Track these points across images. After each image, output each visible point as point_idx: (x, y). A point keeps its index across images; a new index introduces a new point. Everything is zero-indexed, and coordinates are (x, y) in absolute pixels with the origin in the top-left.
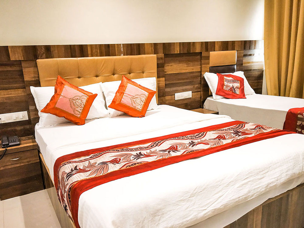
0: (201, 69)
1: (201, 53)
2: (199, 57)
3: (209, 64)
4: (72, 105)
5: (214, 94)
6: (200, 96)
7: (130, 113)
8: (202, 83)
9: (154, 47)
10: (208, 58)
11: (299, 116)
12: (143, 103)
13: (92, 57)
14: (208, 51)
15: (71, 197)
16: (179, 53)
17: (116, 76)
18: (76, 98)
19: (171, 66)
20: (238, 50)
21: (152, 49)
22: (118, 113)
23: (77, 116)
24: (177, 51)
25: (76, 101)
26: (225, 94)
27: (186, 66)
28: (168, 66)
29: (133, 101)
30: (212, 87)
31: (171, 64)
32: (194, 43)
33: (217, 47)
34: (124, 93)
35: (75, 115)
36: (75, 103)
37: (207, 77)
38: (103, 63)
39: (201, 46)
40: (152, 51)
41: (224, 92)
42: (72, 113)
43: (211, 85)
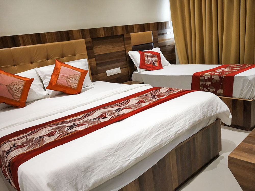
0: (125, 49)
1: (123, 35)
2: (122, 38)
3: (131, 44)
4: (10, 91)
5: (138, 68)
6: (127, 71)
7: (67, 91)
8: (128, 60)
9: (81, 33)
10: (129, 38)
11: (201, 78)
12: (78, 82)
13: (24, 46)
14: (128, 33)
15: (11, 170)
16: (104, 36)
17: (50, 61)
18: (13, 84)
19: (99, 48)
20: (153, 31)
21: (80, 35)
22: (56, 93)
23: (16, 100)
24: (102, 34)
25: (13, 87)
26: (147, 67)
27: (112, 47)
28: (97, 48)
29: (68, 81)
30: (136, 62)
31: (99, 46)
32: (116, 27)
33: (135, 29)
34: (59, 75)
35: (15, 99)
36: (13, 88)
37: (131, 55)
38: (36, 50)
39: (122, 29)
40: (80, 36)
41: (146, 66)
42: (11, 98)
43: (135, 61)
